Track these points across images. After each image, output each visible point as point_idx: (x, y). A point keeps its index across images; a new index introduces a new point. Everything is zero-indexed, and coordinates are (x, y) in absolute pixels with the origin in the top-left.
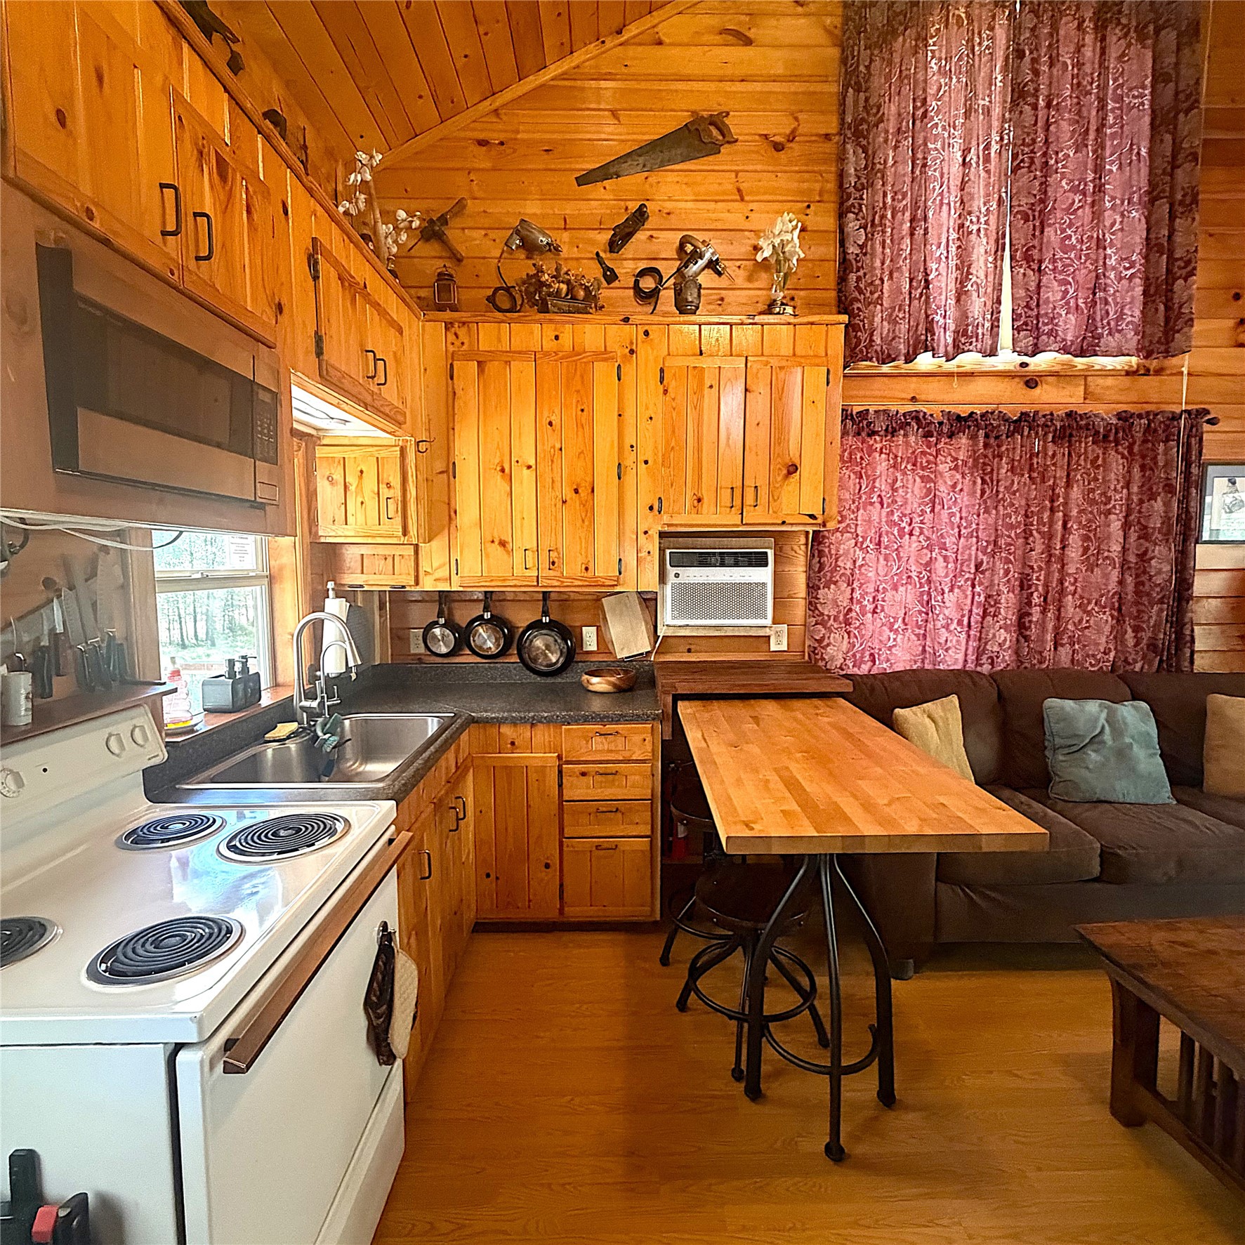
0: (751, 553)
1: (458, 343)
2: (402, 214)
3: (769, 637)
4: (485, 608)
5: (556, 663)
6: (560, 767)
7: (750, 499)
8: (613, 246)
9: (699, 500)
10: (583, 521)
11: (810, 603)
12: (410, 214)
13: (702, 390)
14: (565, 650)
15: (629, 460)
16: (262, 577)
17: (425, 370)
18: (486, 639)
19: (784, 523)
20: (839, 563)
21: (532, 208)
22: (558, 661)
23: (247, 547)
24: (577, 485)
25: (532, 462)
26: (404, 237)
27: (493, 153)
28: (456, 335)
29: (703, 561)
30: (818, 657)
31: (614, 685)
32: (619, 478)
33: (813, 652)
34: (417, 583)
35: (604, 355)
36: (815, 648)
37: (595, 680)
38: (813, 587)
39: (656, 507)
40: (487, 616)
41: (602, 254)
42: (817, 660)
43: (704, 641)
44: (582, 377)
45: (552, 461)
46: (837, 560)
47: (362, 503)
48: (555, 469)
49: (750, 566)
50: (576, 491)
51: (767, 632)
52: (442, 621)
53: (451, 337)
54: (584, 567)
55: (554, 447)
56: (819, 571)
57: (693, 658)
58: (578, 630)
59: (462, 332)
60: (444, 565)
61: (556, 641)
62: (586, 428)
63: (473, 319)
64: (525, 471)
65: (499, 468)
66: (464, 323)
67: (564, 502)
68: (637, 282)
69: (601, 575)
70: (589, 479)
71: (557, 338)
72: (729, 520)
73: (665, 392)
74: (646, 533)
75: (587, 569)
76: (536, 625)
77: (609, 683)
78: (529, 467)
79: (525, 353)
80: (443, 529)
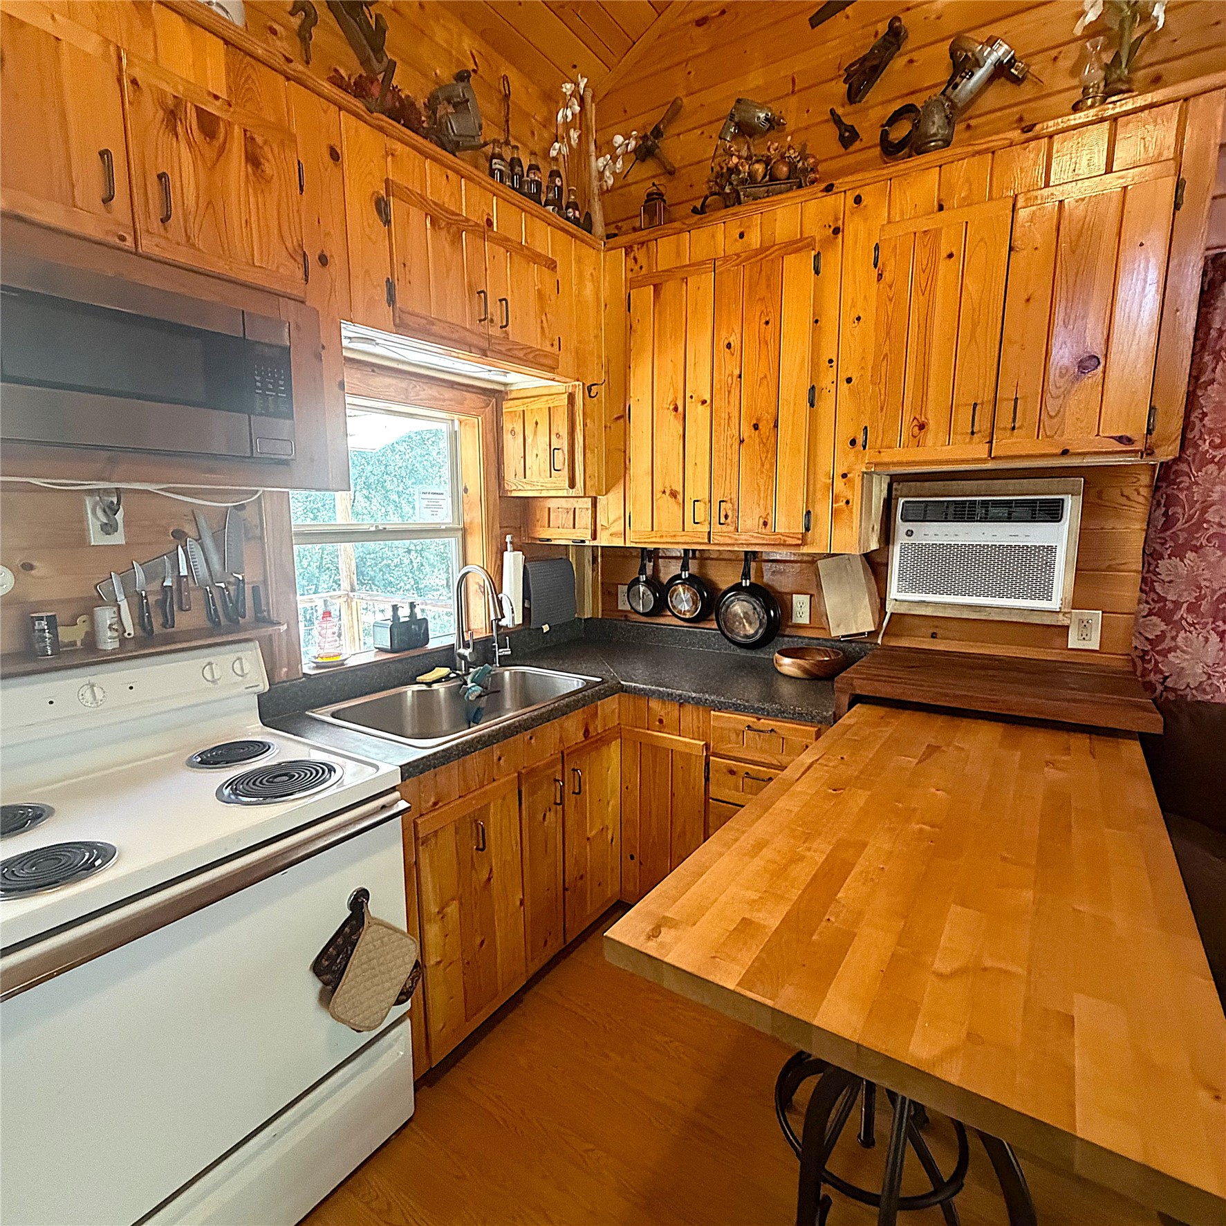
0: (1034, 501)
1: (637, 268)
2: (619, 139)
3: (1068, 627)
4: (682, 566)
5: (753, 636)
6: (707, 757)
7: (1004, 419)
8: (853, 96)
9: (922, 427)
10: (763, 465)
11: (1144, 580)
12: (627, 137)
13: (935, 264)
14: (765, 621)
15: (827, 380)
16: (457, 529)
17: (606, 305)
18: (684, 601)
19: (1065, 453)
20: (1209, 516)
21: (754, 81)
22: (756, 632)
23: (441, 502)
24: (758, 420)
25: (707, 397)
26: (619, 164)
27: (713, 27)
28: (635, 259)
29: (964, 513)
30: (1150, 667)
31: (805, 671)
32: (812, 405)
33: (1142, 658)
34: (594, 538)
35: (797, 245)
36: (1145, 652)
37: (787, 661)
38: (1151, 555)
39: (860, 441)
40: (685, 575)
41: (840, 111)
42: (1145, 673)
43: (955, 624)
44: (768, 279)
45: (729, 392)
46: (1204, 511)
47: (537, 455)
48: (732, 401)
49: (1033, 520)
50: (756, 427)
51: (1062, 620)
52: (643, 578)
53: (631, 262)
54: (762, 520)
55: (732, 375)
56: (1165, 528)
57: (940, 646)
58: (789, 597)
59: (641, 254)
60: (620, 518)
61: (755, 609)
62: (771, 346)
63: (652, 236)
64: (700, 407)
65: (672, 407)
66: (642, 243)
67: (742, 441)
68: (885, 135)
69: (782, 531)
70: (772, 410)
71: (742, 235)
72: (970, 453)
73: (880, 276)
74: (844, 476)
75: (765, 524)
76: (737, 588)
77: (800, 667)
78: (704, 402)
79: (703, 263)
80: (620, 479)
